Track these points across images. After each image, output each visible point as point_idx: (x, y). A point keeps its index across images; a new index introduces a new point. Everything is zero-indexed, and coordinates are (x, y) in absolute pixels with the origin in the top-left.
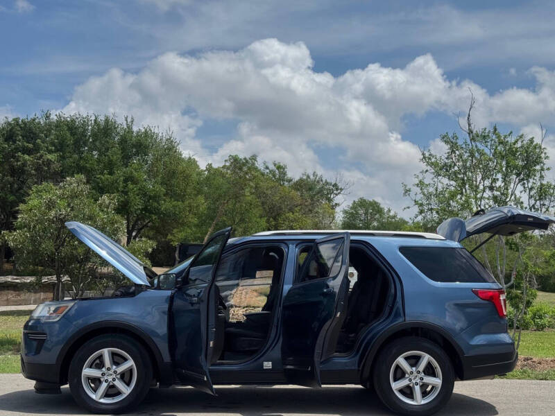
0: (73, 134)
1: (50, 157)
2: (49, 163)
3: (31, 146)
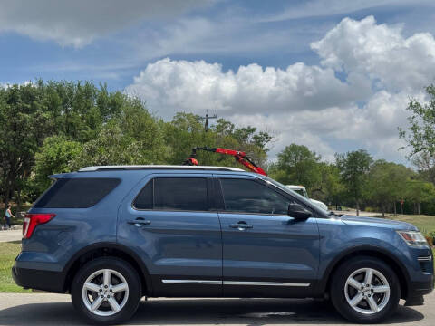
0: (61, 96)
1: (44, 115)
2: (44, 120)
3: (29, 106)
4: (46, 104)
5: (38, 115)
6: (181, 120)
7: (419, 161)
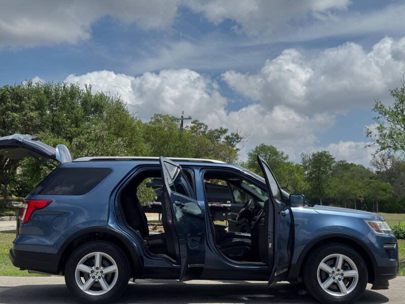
1: (32, 114)
2: (31, 119)
3: (18, 106)
4: (34, 104)
5: (26, 114)
6: (158, 121)
7: (377, 162)
